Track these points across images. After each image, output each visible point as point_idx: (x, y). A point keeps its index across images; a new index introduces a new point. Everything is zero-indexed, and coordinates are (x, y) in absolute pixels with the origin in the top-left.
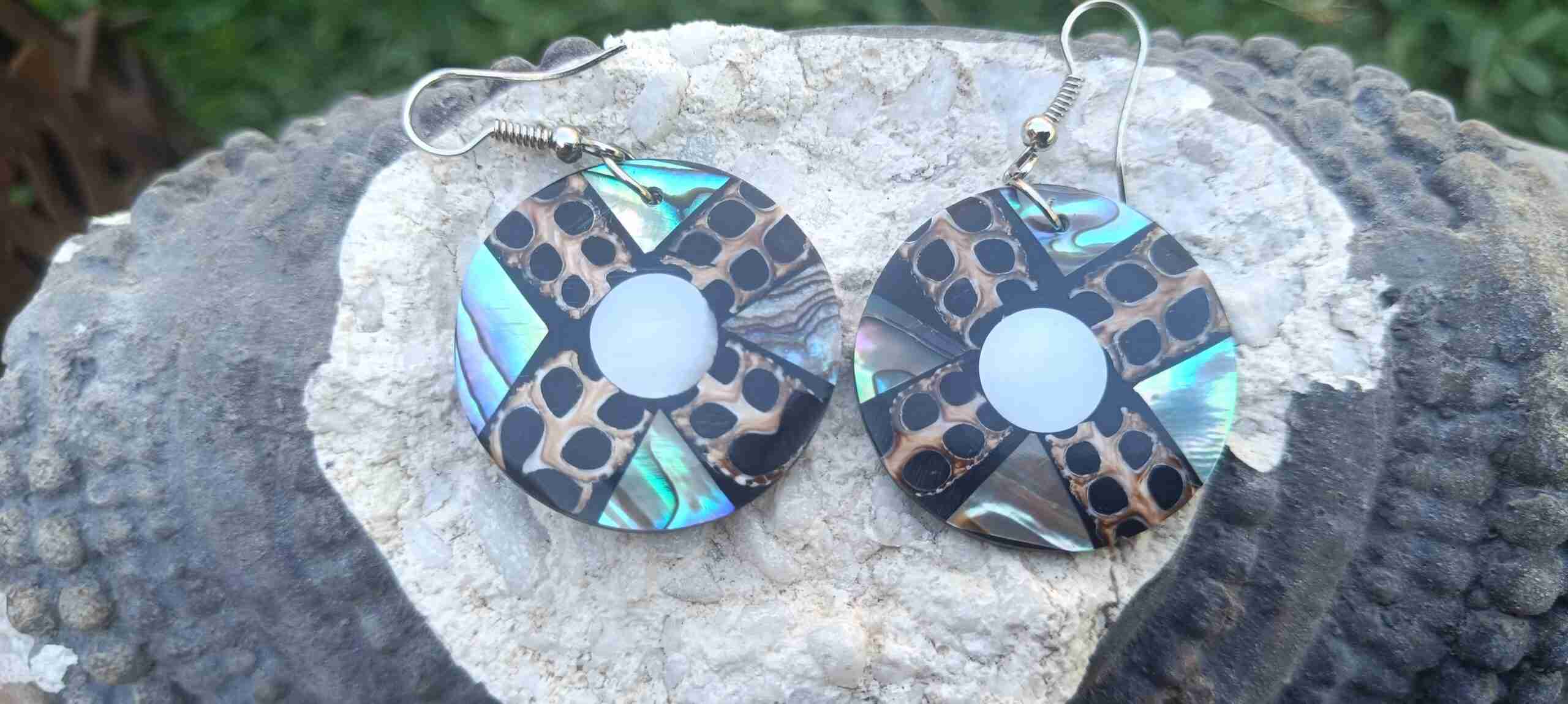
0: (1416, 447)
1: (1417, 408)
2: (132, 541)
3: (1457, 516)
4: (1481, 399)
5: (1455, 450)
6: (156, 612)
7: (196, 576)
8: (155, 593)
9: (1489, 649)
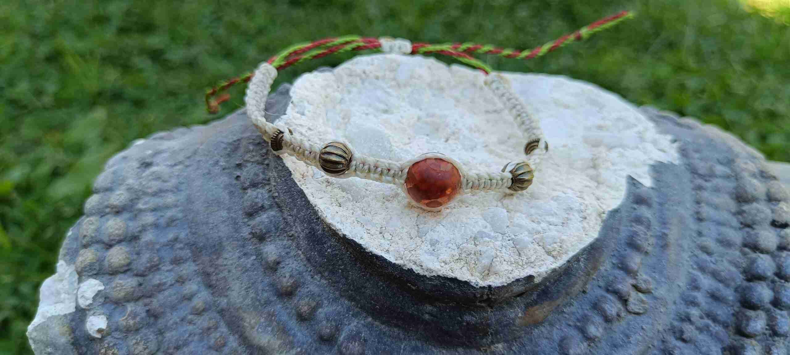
0: (700, 188)
1: (695, 176)
2: (155, 224)
3: (725, 216)
4: (718, 173)
5: (715, 191)
6: (155, 260)
7: (181, 242)
8: (158, 250)
9: (758, 267)
